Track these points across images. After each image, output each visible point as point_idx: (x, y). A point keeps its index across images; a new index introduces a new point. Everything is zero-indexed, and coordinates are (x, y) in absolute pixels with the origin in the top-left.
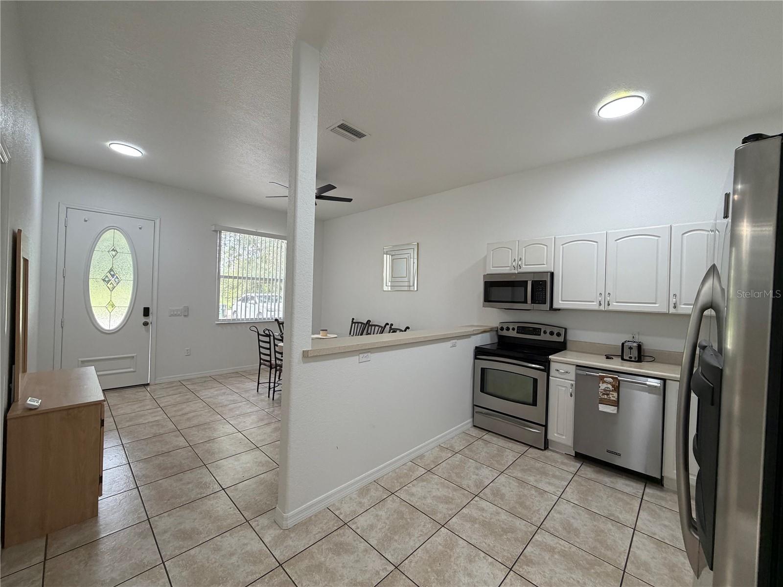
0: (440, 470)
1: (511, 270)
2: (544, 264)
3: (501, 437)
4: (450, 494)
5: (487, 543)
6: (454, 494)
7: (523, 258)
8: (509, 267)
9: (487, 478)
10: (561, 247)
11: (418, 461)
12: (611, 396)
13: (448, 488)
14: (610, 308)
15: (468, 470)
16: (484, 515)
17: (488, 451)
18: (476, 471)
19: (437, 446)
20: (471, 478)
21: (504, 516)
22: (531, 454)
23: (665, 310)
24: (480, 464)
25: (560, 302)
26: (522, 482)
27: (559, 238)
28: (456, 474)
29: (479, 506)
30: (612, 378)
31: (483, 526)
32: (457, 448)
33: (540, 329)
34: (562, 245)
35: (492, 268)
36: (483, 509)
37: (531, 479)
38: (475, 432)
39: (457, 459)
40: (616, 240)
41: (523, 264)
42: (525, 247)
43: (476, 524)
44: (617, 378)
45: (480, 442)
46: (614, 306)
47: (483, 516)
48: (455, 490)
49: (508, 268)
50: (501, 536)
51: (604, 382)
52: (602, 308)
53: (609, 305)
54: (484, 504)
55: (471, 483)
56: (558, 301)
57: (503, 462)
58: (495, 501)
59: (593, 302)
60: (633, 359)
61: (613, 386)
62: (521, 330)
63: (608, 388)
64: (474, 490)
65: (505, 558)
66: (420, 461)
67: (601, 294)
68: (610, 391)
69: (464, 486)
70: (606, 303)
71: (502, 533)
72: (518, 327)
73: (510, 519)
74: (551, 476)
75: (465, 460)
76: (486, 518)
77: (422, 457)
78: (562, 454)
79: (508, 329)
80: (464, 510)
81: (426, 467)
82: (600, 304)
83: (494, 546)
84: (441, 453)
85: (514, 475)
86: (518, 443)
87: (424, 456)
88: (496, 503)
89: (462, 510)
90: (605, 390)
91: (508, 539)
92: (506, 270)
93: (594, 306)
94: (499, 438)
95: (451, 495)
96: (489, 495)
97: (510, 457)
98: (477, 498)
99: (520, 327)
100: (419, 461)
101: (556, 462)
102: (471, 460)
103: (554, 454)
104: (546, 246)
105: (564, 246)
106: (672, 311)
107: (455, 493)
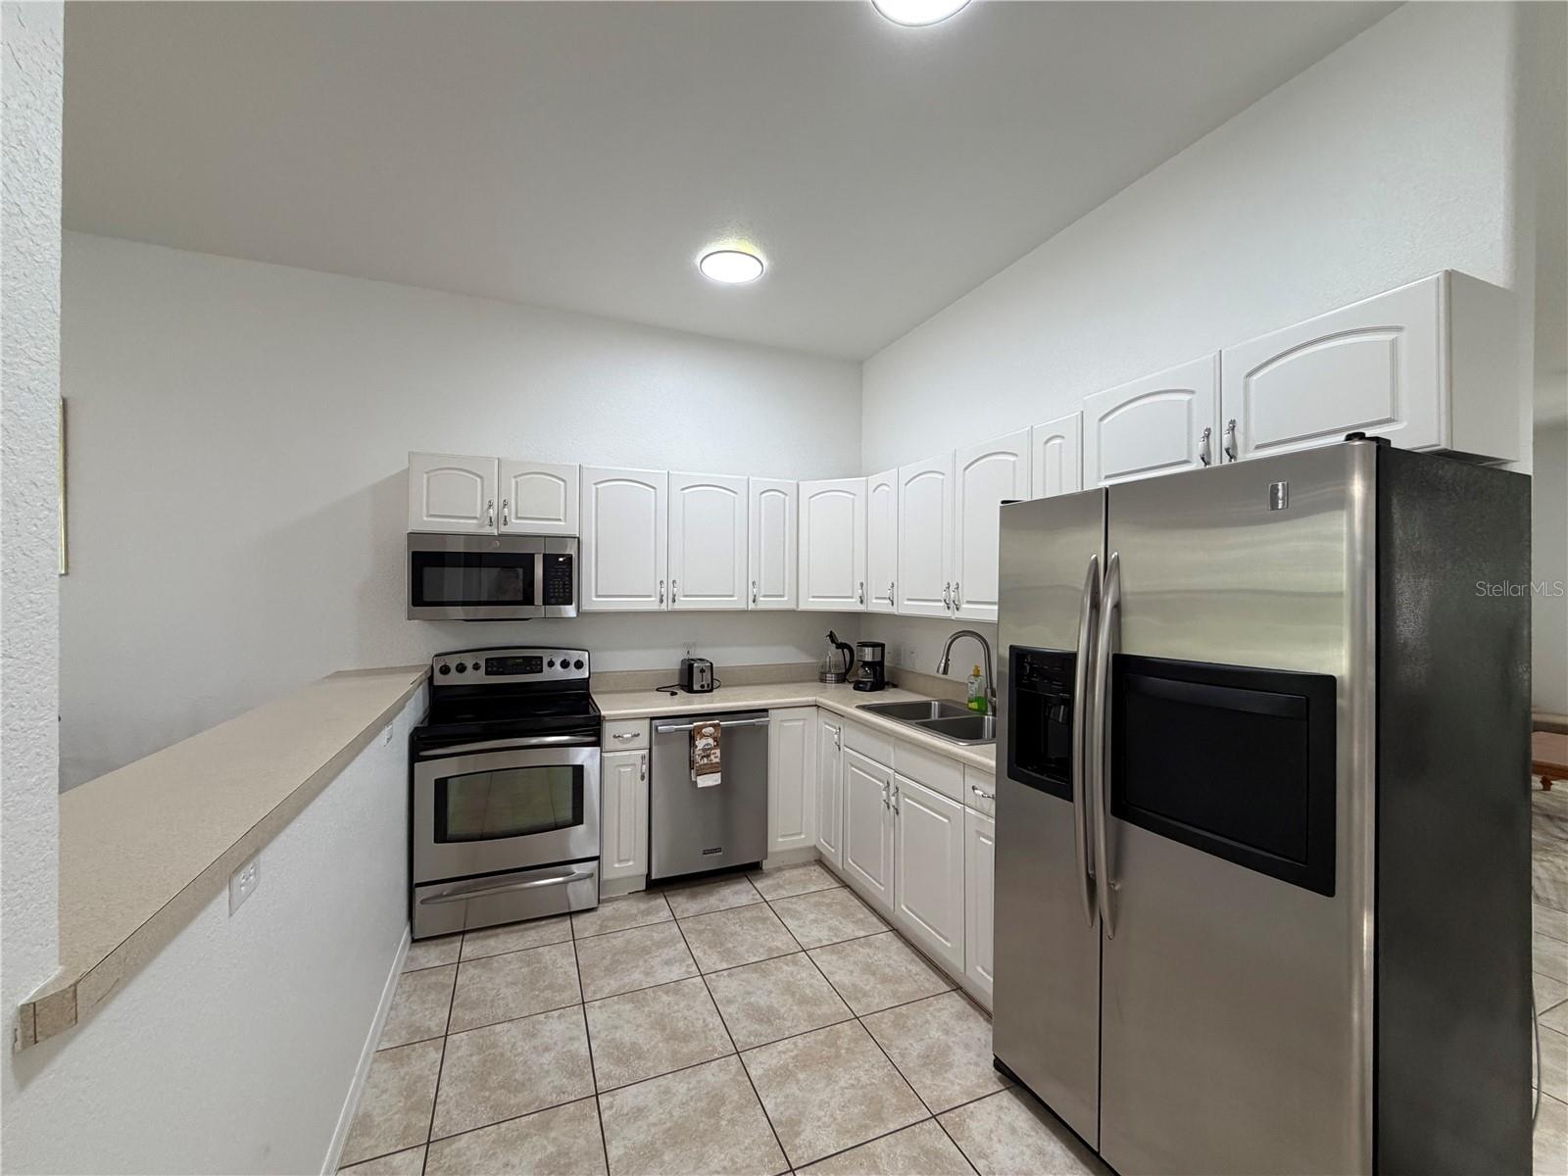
0: (455, 1113)
1: (481, 526)
2: (560, 520)
3: (499, 930)
4: (544, 1148)
5: (720, 1169)
6: (555, 1139)
7: (513, 502)
8: (475, 518)
9: (572, 1039)
10: (594, 487)
11: (369, 1146)
12: (712, 757)
13: (524, 1137)
14: (678, 606)
15: (520, 1054)
16: (652, 1119)
17: (509, 979)
18: (536, 1042)
19: (375, 1061)
20: (546, 1067)
21: (680, 1087)
22: (585, 929)
23: (742, 606)
24: (527, 1021)
25: (594, 599)
26: (632, 994)
27: (588, 469)
28: (503, 1087)
29: (625, 1111)
30: (713, 726)
31: (676, 1143)
32: (433, 1024)
33: (541, 658)
34: (595, 484)
35: (425, 519)
36: (640, 1110)
37: (636, 977)
38: (431, 956)
39: (464, 1051)
40: (683, 489)
41: (513, 516)
42: (515, 477)
43: (663, 1153)
44: (719, 725)
45: (468, 973)
46: (683, 603)
47: (655, 1125)
48: (545, 1127)
49: (475, 521)
50: (717, 1127)
51: (703, 736)
52: (664, 607)
53: (674, 601)
54: (628, 1098)
55: (558, 1079)
56: (590, 597)
57: (560, 981)
58: (635, 1072)
59: (650, 596)
60: (706, 688)
61: (715, 740)
62: (496, 666)
63: (708, 744)
64: (581, 1087)
65: (766, 1160)
66: (372, 1142)
67: (661, 582)
68: (710, 749)
69: (554, 1099)
70: (671, 597)
71: (713, 1121)
72: (487, 660)
73: (694, 1081)
74: (654, 948)
75: (482, 1037)
76: (662, 1122)
77: (362, 1125)
78: (624, 898)
79: (461, 668)
80: (614, 1152)
81: (411, 1141)
82: (661, 601)
83: (732, 1160)
84: (406, 1069)
85: (606, 991)
86: (543, 922)
87: (367, 1116)
88: (642, 1075)
89: (610, 1155)
90: (704, 750)
91: (732, 1122)
92: (470, 526)
93: (651, 604)
94: (497, 935)
95: (551, 1149)
96: (617, 1071)
97: (561, 961)
98: (604, 1100)
99: (492, 659)
100: (368, 1142)
101: (633, 917)
102: (498, 1028)
103: (615, 905)
104: (563, 481)
105: (598, 486)
106: (751, 606)
107: (553, 1134)
